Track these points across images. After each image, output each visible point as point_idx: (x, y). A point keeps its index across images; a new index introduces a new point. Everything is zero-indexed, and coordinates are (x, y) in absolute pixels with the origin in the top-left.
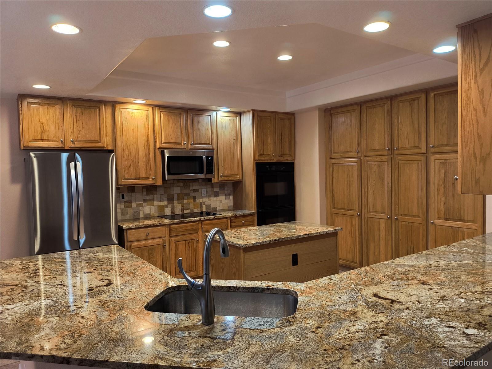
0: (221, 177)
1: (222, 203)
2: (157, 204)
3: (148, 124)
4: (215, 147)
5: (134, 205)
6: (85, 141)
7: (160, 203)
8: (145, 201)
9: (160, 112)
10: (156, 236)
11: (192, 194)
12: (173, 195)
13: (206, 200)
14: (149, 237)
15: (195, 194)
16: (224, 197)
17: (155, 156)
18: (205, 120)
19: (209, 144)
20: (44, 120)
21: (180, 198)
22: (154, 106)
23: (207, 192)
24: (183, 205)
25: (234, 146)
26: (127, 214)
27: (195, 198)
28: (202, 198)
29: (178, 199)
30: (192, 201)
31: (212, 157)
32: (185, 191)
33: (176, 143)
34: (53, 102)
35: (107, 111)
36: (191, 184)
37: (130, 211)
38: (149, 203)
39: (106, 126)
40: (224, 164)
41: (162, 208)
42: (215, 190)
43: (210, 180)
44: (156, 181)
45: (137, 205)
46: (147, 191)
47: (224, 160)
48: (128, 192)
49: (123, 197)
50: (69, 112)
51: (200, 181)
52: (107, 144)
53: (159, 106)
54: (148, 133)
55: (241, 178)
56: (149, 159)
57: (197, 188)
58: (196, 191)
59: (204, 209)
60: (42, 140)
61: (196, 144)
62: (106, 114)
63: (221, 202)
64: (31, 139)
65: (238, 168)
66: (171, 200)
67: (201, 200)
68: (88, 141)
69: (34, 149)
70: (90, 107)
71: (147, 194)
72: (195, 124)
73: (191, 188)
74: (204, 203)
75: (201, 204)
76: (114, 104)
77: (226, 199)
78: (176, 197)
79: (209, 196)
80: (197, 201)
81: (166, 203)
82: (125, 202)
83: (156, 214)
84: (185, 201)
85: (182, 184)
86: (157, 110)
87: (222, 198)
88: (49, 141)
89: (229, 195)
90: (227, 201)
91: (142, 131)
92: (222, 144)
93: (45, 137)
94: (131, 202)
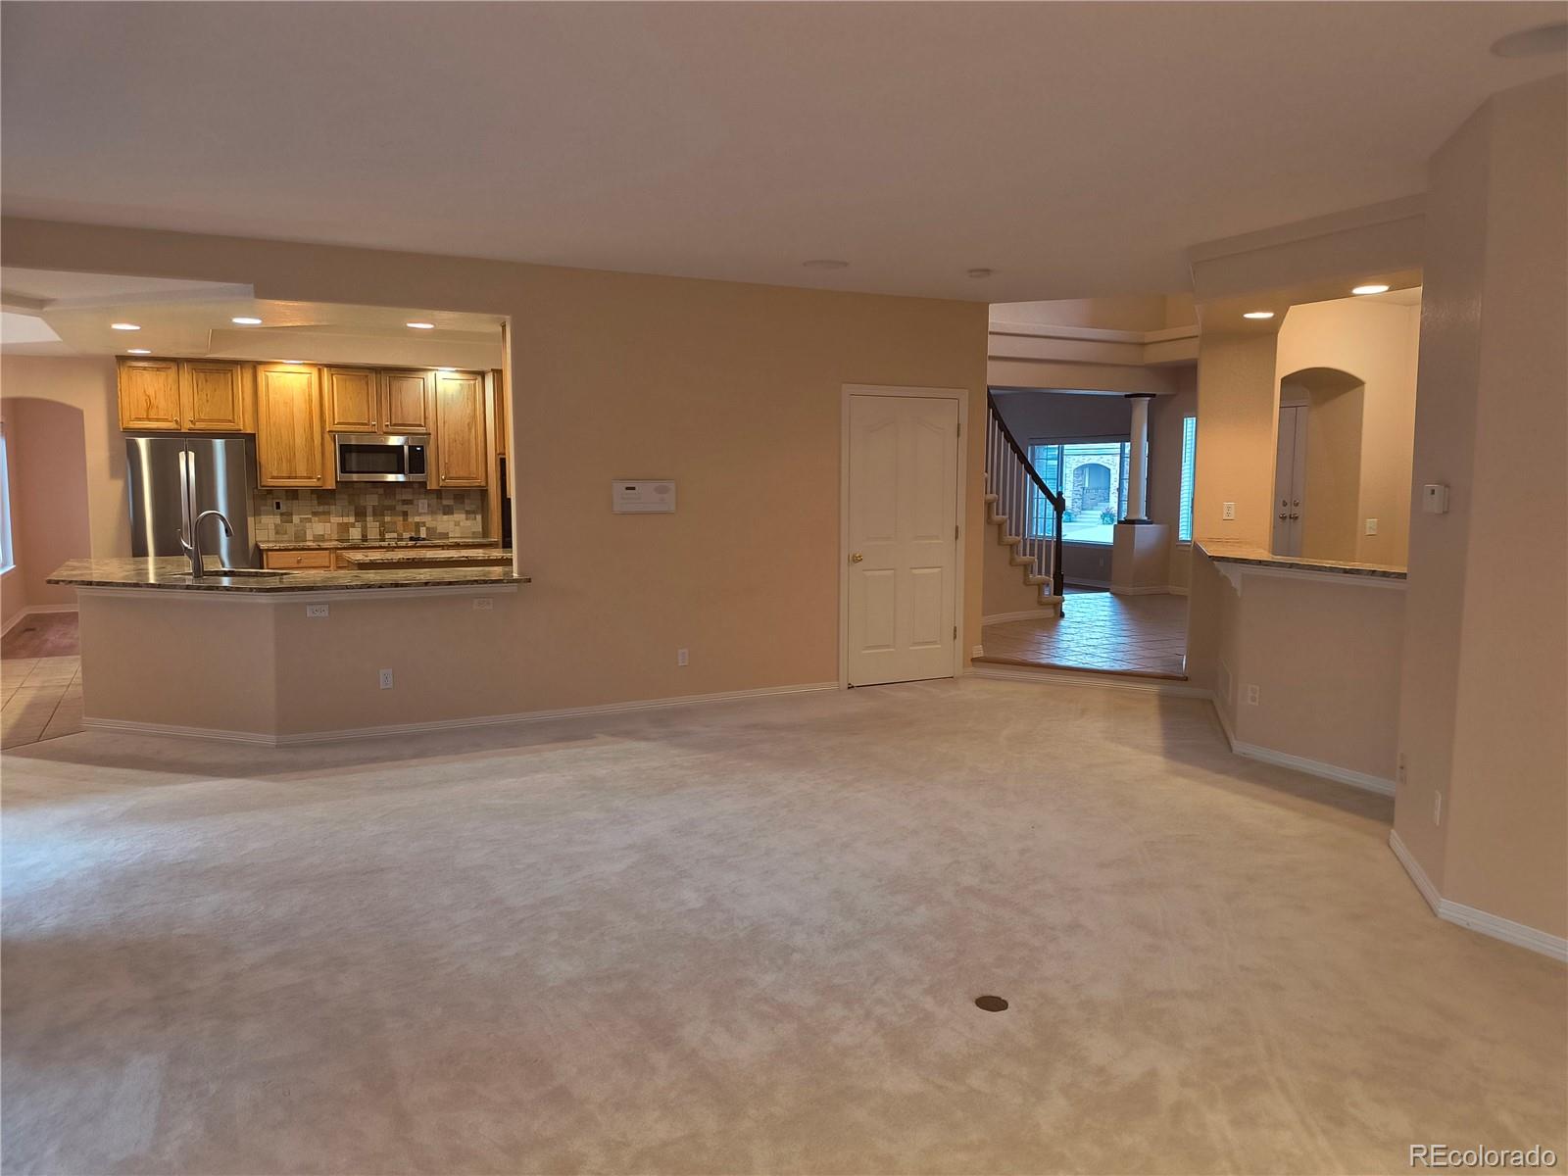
0: (443, 480)
1: (459, 525)
2: (335, 520)
3: (310, 395)
4: (432, 431)
5: (296, 519)
6: (211, 420)
7: (340, 520)
8: (315, 514)
9: (332, 375)
10: (313, 565)
11: (400, 508)
12: (365, 508)
13: (427, 519)
14: (301, 565)
15: (405, 508)
16: (463, 516)
17: (322, 444)
18: (412, 388)
19: (420, 426)
20: (151, 392)
21: (378, 513)
22: (320, 367)
23: (429, 505)
24: (383, 524)
25: (470, 429)
26: (286, 533)
27: (405, 514)
28: (420, 515)
29: (375, 514)
30: (401, 518)
31: (422, 447)
32: (387, 502)
33: (359, 424)
34: (164, 365)
35: (245, 375)
36: (398, 490)
37: (291, 529)
38: (322, 517)
39: (243, 399)
40: (449, 461)
41: (344, 528)
42: (445, 502)
43: (423, 484)
44: (324, 482)
45: (301, 520)
46: (318, 498)
47: (450, 454)
48: (287, 499)
49: (278, 507)
50: (186, 377)
51: (416, 486)
52: (244, 425)
53: (329, 366)
54: (310, 407)
55: (483, 484)
56: (311, 448)
57: (410, 497)
58: (405, 502)
59: (423, 534)
60: (149, 419)
61: (395, 425)
62: (243, 381)
63: (457, 524)
64: (133, 417)
65: (477, 468)
66: (360, 514)
67: (417, 519)
68: (219, 421)
69: (143, 433)
70: (218, 371)
71: (319, 504)
72: (393, 392)
73: (398, 497)
74: (424, 524)
75: (418, 525)
76: (255, 365)
77: (467, 519)
78: (370, 510)
79: (432, 512)
80: (410, 520)
81: (352, 519)
82: (282, 514)
83: (336, 537)
84: (387, 519)
85: (381, 491)
86: (325, 371)
87: (459, 517)
88: (158, 420)
89: (474, 512)
90: (469, 523)
91: (299, 405)
92: (447, 425)
93: (152, 415)
94: (292, 515)
